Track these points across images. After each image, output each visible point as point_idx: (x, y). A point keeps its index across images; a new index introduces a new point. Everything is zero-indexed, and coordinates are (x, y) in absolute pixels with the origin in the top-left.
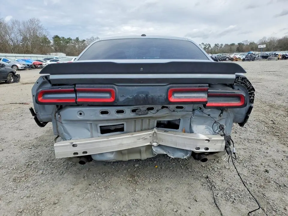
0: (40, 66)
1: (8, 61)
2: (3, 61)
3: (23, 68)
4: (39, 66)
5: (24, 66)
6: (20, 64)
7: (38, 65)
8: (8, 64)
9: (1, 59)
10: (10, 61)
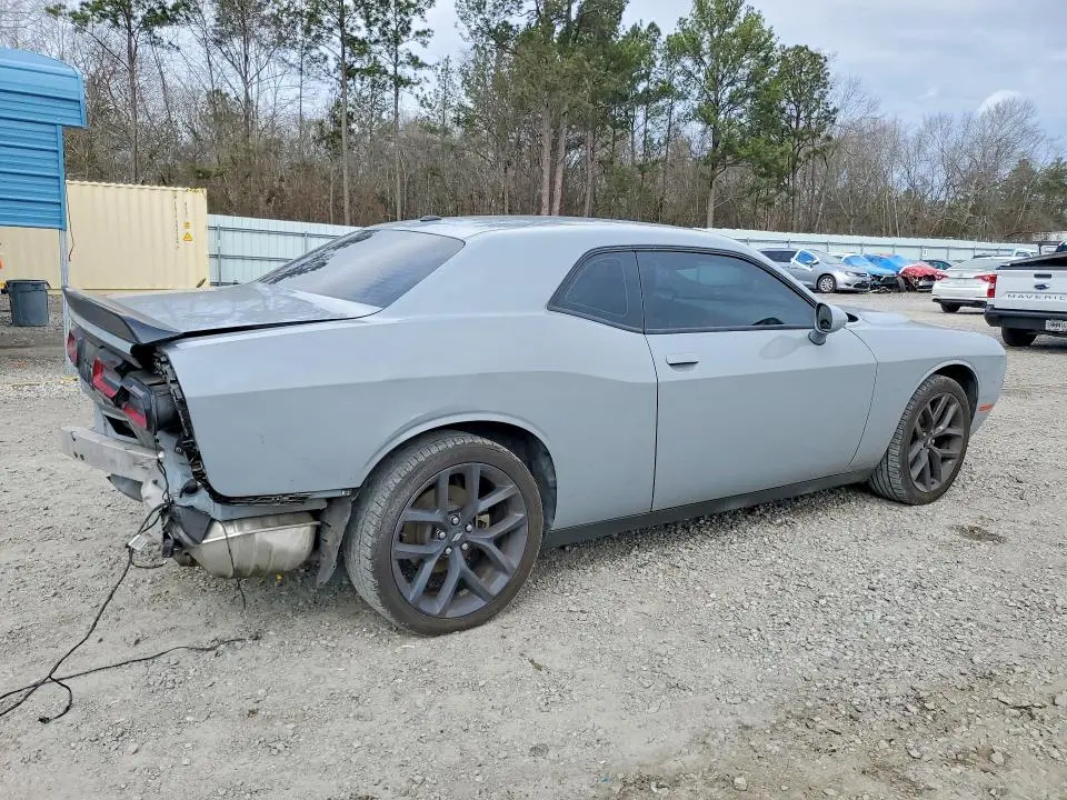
0: (927, 283)
1: (812, 259)
2: (798, 259)
3: (851, 288)
4: (921, 284)
5: (859, 280)
6: (846, 273)
7: (920, 279)
8: (810, 270)
9: (795, 253)
10: (818, 260)
